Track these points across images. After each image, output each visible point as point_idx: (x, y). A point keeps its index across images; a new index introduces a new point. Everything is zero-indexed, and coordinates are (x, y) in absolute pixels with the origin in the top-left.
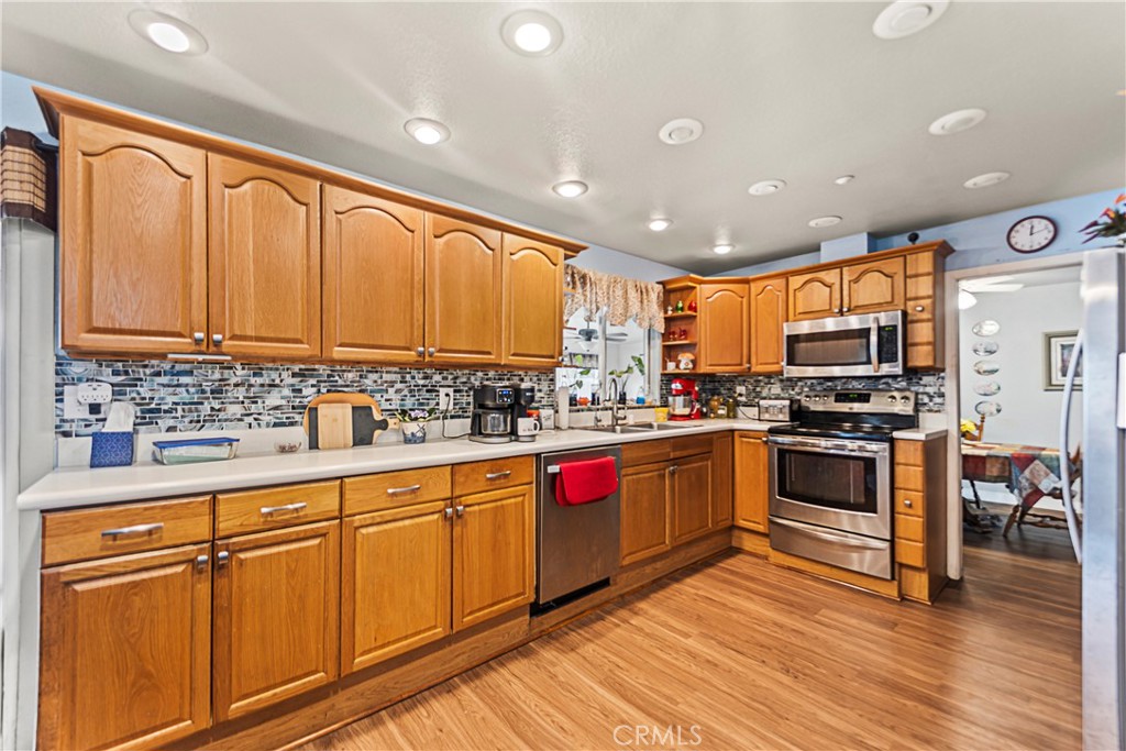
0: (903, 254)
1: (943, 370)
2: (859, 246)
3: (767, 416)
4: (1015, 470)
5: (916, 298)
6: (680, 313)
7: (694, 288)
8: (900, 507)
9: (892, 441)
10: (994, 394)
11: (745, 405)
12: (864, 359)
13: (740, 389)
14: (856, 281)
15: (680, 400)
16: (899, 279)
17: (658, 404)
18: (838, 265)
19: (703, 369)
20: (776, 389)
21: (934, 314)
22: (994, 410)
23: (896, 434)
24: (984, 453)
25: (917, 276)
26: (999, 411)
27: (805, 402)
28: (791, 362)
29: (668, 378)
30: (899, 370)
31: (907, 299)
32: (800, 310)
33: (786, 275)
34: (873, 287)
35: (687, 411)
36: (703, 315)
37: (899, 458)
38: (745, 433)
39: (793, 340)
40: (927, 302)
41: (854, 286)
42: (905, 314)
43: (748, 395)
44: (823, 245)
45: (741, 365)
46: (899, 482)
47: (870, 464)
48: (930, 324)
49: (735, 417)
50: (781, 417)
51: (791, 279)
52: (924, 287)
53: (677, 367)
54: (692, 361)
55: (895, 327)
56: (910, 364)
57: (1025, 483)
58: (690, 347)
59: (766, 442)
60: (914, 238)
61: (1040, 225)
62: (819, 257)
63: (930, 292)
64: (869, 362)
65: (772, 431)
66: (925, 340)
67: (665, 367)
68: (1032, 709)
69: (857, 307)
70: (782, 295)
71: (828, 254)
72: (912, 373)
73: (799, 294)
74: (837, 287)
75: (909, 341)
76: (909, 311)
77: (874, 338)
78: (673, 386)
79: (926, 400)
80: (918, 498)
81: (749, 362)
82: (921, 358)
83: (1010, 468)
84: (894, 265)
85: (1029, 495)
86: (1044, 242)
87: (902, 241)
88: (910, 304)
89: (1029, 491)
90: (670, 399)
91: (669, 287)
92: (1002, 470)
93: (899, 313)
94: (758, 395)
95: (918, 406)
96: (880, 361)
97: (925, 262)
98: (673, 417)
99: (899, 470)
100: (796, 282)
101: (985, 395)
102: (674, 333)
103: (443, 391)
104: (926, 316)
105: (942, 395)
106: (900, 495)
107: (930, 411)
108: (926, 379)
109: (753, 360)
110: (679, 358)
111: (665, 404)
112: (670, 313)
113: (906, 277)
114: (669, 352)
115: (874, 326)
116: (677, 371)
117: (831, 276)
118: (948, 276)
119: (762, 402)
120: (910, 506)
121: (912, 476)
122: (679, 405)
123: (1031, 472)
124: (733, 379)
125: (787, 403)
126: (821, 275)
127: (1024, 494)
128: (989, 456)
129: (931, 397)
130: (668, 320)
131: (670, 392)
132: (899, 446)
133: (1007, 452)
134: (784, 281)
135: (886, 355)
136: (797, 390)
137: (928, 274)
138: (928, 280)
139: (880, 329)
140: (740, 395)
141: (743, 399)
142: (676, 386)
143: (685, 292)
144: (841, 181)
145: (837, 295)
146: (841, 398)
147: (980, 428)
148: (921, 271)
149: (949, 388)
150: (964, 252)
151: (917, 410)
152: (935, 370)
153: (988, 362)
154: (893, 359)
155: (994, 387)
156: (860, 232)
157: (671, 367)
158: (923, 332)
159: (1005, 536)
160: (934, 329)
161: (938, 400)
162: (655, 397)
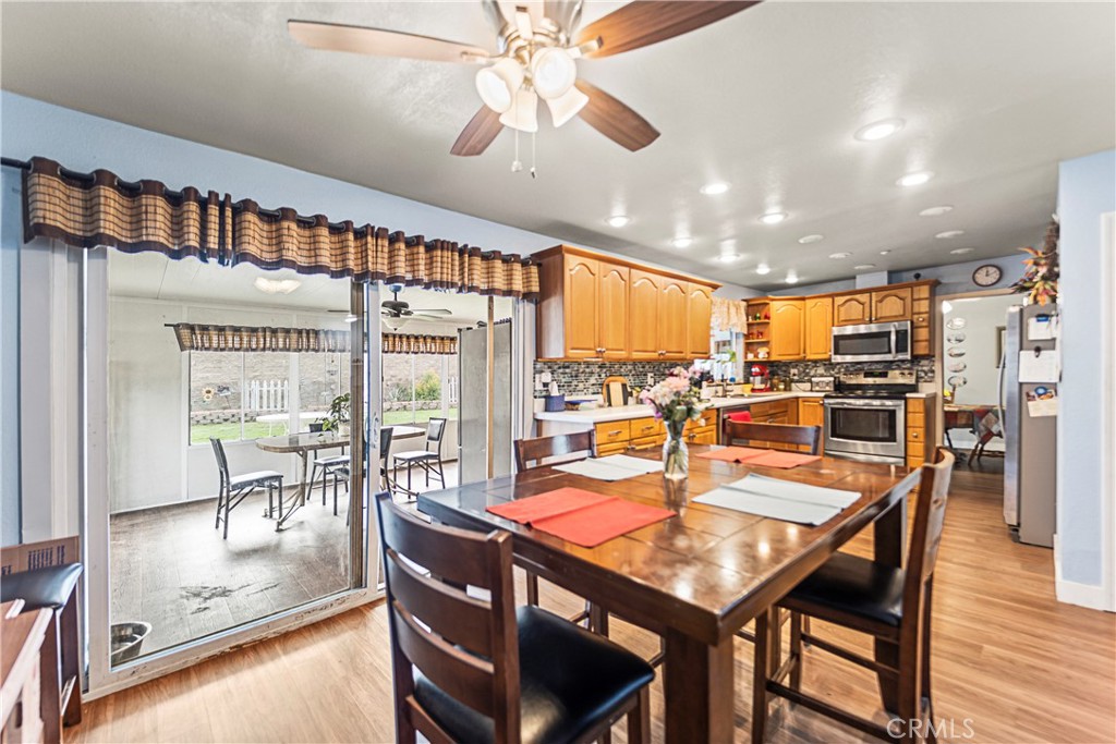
0: (911, 286)
1: (934, 356)
2: (881, 279)
3: (817, 388)
4: (976, 420)
5: (919, 313)
6: (758, 321)
7: (768, 304)
8: (910, 438)
9: (906, 399)
10: (961, 371)
11: (798, 381)
12: (887, 350)
13: (793, 371)
14: (881, 301)
15: (758, 379)
16: (909, 301)
17: (742, 381)
18: (869, 291)
19: (774, 358)
20: (821, 370)
21: (929, 323)
22: (961, 382)
23: (908, 395)
24: (956, 409)
25: (919, 299)
26: (965, 383)
27: (842, 378)
28: (836, 353)
29: (749, 365)
30: (909, 357)
31: (913, 314)
32: (842, 319)
33: (833, 296)
34: (892, 306)
35: (763, 386)
36: (773, 321)
37: (910, 409)
38: (806, 400)
39: (838, 338)
40: (925, 316)
41: (879, 304)
42: (912, 323)
43: (799, 375)
44: (858, 277)
45: (799, 354)
46: (910, 423)
47: (892, 414)
48: (927, 330)
49: (790, 390)
50: (828, 388)
51: (836, 299)
52: (924, 306)
53: (756, 356)
54: (768, 353)
55: (906, 331)
56: (915, 353)
57: (982, 428)
58: (766, 344)
59: (822, 405)
60: (917, 276)
61: (992, 270)
62: (855, 285)
63: (927, 310)
64: (890, 352)
65: (826, 397)
66: (924, 338)
67: (746, 357)
68: (985, 522)
69: (881, 318)
70: (830, 309)
71: (861, 283)
72: (916, 359)
73: (842, 309)
74: (867, 305)
75: (915, 339)
76: (915, 321)
77: (893, 337)
78: (753, 370)
79: (923, 375)
80: (921, 432)
81: (805, 352)
82: (922, 349)
83: (973, 419)
84: (906, 293)
85: (985, 436)
86: (994, 281)
87: (909, 277)
88: (916, 316)
89: (985, 433)
90: (751, 378)
91: (751, 303)
92: (968, 419)
93: (909, 323)
94: (807, 374)
95: (918, 378)
96: (897, 351)
97: (924, 291)
98: (753, 390)
99: (910, 416)
100: (840, 300)
101: (956, 371)
102: (752, 334)
103: (650, 375)
104: (924, 324)
105: (933, 372)
106: (910, 430)
107: (926, 381)
108: (923, 362)
109: (808, 351)
110: (759, 350)
111: (747, 382)
112: (750, 320)
113: (913, 300)
114: (749, 347)
115: (893, 330)
116: (756, 360)
117: (864, 298)
118: (937, 298)
119: (813, 379)
120: (916, 437)
121: (918, 419)
122: (758, 382)
123: (987, 421)
124: (788, 365)
125: (832, 379)
126: (857, 296)
127: (982, 435)
128: (960, 412)
129: (926, 374)
130: (749, 325)
131: (751, 374)
132: (910, 402)
133: (971, 408)
134: (831, 300)
135: (901, 348)
136: (836, 370)
137: (926, 299)
138: (926, 303)
139: (897, 332)
140: (794, 375)
141: (796, 378)
142: (755, 369)
143: (761, 307)
144: (884, 253)
145: (867, 310)
146: (867, 375)
147: (952, 395)
148: (922, 296)
149: (937, 367)
150: (946, 284)
151: (917, 381)
152: (930, 357)
153: (958, 348)
154: (905, 350)
155: (962, 366)
156: (882, 271)
157: (751, 357)
158: (923, 334)
159: (969, 464)
160: (930, 332)
161: (930, 375)
162: (740, 378)
